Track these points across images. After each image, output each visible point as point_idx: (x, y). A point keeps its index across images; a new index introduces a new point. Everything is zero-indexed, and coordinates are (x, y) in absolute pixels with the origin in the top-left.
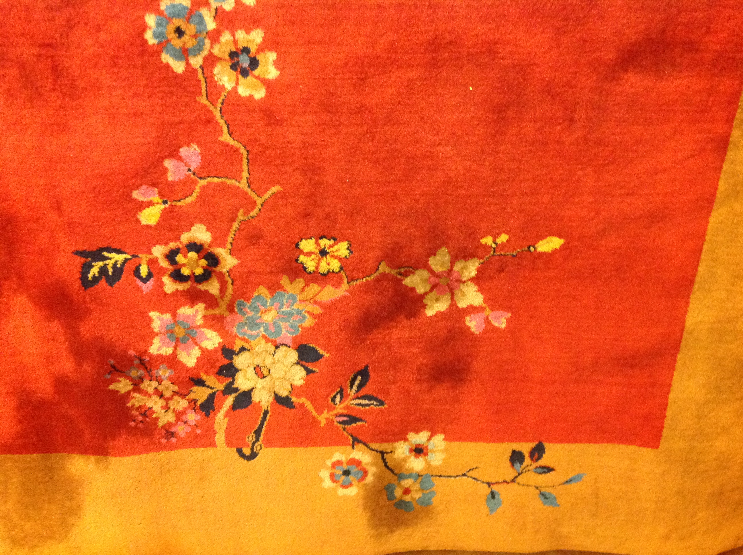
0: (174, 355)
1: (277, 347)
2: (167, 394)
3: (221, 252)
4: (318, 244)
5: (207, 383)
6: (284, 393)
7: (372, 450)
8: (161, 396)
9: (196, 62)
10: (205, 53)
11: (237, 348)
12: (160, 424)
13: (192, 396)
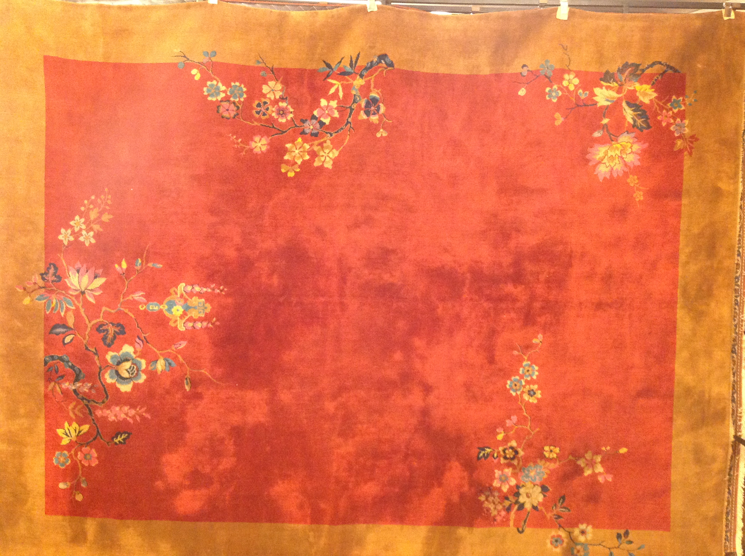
0: (500, 487)
1: (534, 485)
2: (496, 503)
3: (519, 450)
4: (550, 448)
5: (510, 499)
6: (535, 505)
7: (565, 531)
8: (494, 503)
9: (519, 393)
10: (521, 390)
11: (521, 486)
12: (492, 515)
13: (504, 504)
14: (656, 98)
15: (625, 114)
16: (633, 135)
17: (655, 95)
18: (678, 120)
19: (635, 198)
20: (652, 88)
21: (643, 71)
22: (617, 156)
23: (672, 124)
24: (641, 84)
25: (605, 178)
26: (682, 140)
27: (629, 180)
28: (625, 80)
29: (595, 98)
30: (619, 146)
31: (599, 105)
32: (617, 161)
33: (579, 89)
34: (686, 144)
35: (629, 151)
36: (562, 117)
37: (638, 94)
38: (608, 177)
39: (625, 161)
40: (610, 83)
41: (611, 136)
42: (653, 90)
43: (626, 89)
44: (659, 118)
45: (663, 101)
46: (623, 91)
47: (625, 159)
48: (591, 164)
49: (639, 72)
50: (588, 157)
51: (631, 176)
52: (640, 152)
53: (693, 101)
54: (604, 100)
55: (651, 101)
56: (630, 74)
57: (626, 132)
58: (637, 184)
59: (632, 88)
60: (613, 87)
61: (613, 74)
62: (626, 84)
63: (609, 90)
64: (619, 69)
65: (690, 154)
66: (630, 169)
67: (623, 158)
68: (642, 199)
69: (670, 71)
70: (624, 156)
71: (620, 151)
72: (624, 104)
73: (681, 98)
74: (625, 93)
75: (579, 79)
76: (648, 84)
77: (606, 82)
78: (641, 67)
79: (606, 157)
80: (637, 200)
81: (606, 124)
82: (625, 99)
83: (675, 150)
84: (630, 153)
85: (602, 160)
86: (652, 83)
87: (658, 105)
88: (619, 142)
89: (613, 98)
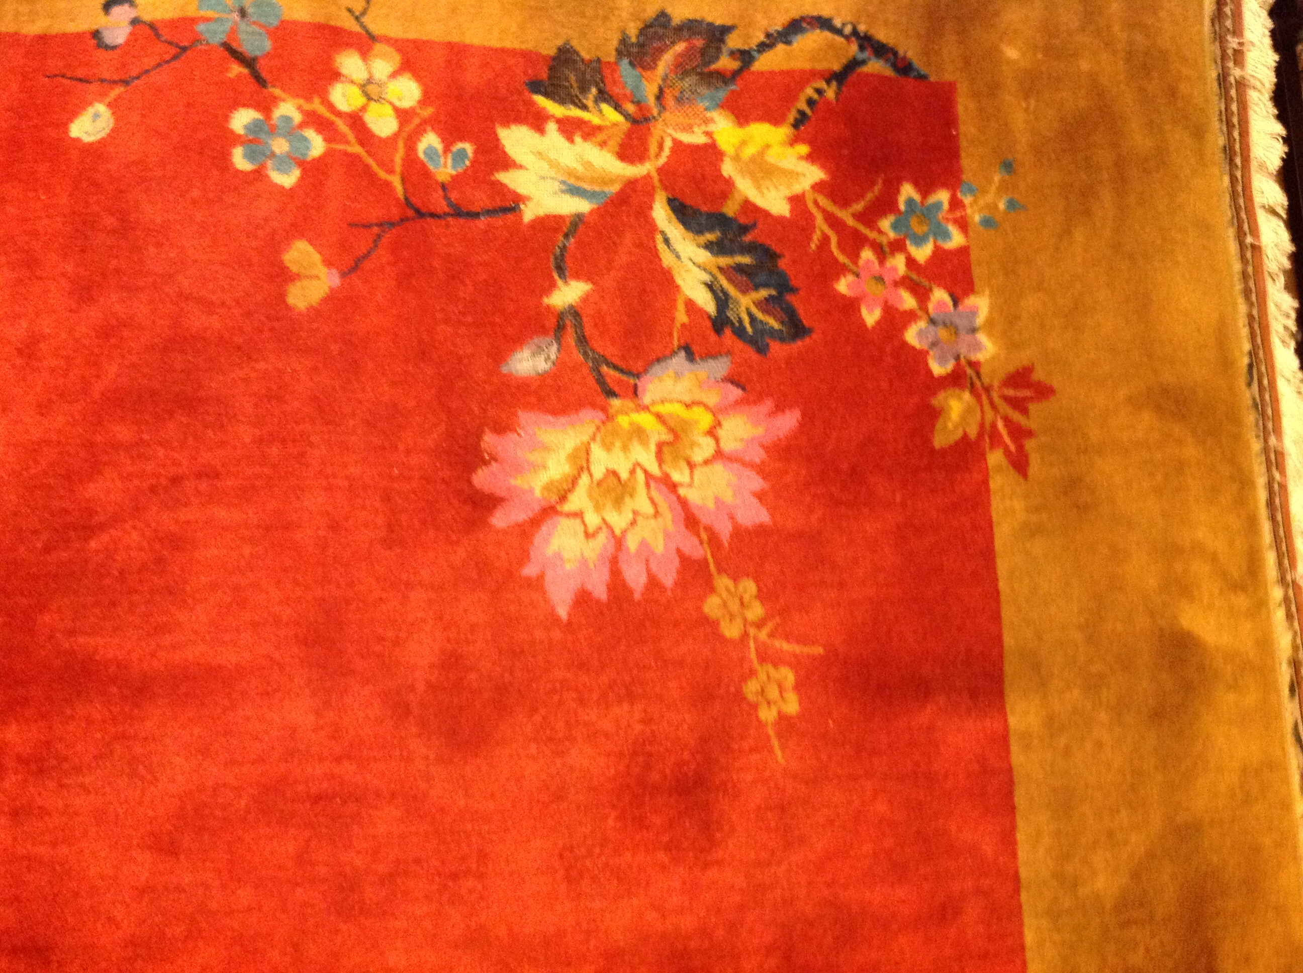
14: (818, 187)
15: (667, 259)
16: (720, 367)
17: (814, 174)
18: (940, 295)
19: (755, 707)
20: (793, 141)
21: (745, 57)
22: (640, 476)
23: (911, 316)
24: (742, 117)
25: (583, 599)
26: (967, 396)
27: (712, 606)
28: (660, 97)
29: (505, 177)
30: (645, 420)
31: (529, 213)
32: (641, 502)
33: (419, 132)
34: (989, 415)
35: (706, 447)
36: (328, 263)
37: (728, 169)
38: (600, 592)
39: (683, 503)
40: (584, 107)
41: (605, 369)
42: (803, 149)
43: (668, 144)
44: (843, 286)
45: (859, 207)
46: (653, 148)
47: (682, 492)
48: (499, 520)
49: (725, 63)
50: (482, 478)
51: (723, 582)
52: (758, 455)
53: (1002, 206)
54: (557, 186)
55: (796, 201)
56: (682, 68)
57: (683, 354)
58: (759, 625)
59: (697, 138)
60: (599, 128)
61: (597, 66)
62: (667, 115)
63: (578, 139)
64: (624, 41)
65: (1020, 464)
66: (714, 540)
67: (673, 487)
68: (792, 706)
69: (875, 66)
70: (679, 475)
71: (653, 448)
72: (661, 213)
73: (943, 196)
74: (663, 160)
75: (418, 77)
76: (776, 121)
77: (562, 102)
78: (734, 42)
79: (584, 480)
80: (767, 715)
81: (574, 312)
82: (665, 188)
83: (940, 440)
84: (706, 462)
85: (563, 498)
86: (792, 116)
87: (833, 221)
88: (647, 399)
89: (606, 180)
